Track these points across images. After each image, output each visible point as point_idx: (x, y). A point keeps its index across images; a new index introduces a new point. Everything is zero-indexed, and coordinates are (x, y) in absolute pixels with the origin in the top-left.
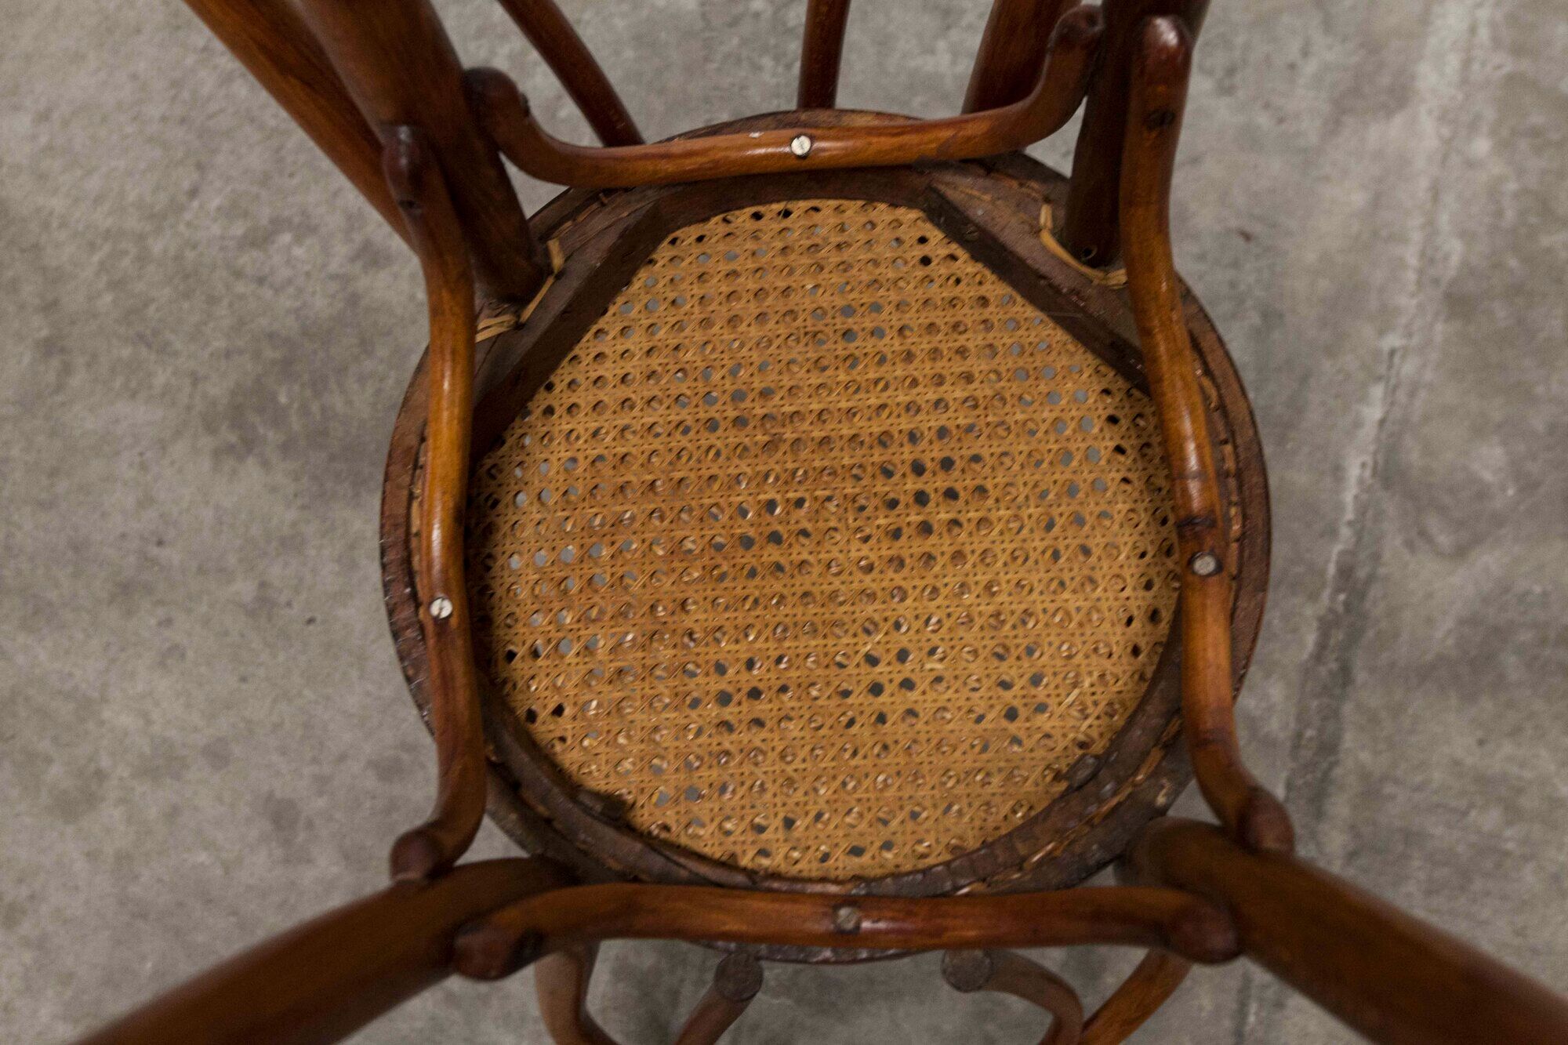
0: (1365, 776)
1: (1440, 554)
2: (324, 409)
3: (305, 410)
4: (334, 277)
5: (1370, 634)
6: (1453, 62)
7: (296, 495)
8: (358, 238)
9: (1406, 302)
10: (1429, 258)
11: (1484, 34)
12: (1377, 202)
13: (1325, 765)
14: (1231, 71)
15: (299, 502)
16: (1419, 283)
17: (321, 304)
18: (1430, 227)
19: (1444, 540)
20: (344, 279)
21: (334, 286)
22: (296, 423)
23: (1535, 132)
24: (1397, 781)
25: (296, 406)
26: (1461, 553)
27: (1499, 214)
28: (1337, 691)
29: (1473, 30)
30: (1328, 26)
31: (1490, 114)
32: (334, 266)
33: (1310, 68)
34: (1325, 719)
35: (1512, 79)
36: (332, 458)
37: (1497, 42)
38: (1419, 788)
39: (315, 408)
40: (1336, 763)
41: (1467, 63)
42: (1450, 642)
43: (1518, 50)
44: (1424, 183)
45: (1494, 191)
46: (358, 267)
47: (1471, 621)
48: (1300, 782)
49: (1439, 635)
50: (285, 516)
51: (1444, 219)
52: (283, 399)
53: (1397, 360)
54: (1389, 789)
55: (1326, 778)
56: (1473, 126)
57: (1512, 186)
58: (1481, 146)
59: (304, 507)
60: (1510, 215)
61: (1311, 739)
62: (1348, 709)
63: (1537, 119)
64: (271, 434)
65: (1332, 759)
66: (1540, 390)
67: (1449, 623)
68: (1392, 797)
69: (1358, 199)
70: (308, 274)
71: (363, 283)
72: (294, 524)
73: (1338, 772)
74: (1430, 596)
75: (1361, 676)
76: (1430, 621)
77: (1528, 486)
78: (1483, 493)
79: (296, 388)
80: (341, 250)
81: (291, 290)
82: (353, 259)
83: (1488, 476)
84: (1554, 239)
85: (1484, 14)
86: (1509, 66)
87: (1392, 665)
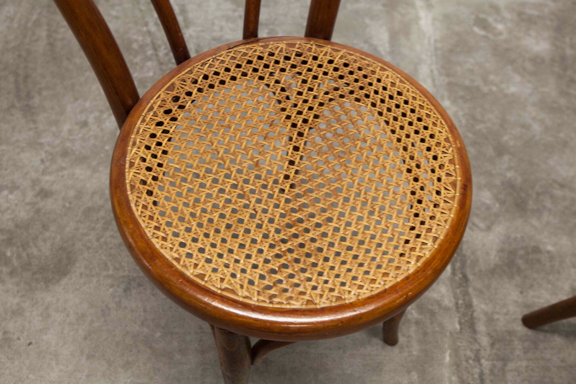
0: (486, 314)
1: (481, 230)
2: (28, 255)
3: (19, 257)
4: (29, 204)
5: (469, 262)
7: (18, 292)
8: (38, 188)
11: (436, 72)
13: (470, 313)
15: (20, 294)
17: (23, 215)
19: (482, 225)
20: (32, 204)
21: (28, 208)
22: (15, 262)
23: (462, 97)
24: (498, 313)
25: (15, 255)
26: (489, 228)
28: (465, 284)
29: (432, 71)
31: (446, 94)
32: (28, 200)
34: (464, 295)
35: (450, 84)
36: (34, 273)
37: (440, 74)
38: (506, 314)
39: (24, 255)
40: (473, 311)
41: (434, 81)
42: (497, 259)
43: (448, 75)
45: (456, 114)
46: (39, 198)
47: (502, 250)
48: (463, 321)
49: (492, 257)
50: (14, 301)
52: (9, 254)
54: (496, 316)
55: (472, 317)
56: (442, 98)
57: (461, 113)
59: (22, 296)
61: (461, 304)
62: (470, 290)
63: (461, 93)
64: (4, 269)
65: (472, 310)
66: (494, 172)
67: (493, 253)
68: (498, 319)
70: (16, 205)
71: (41, 204)
72: (18, 304)
73: (475, 314)
74: (484, 245)
75: (471, 277)
76: (487, 253)
77: (502, 203)
78: (488, 208)
79: (15, 249)
80: (30, 195)
81: (9, 211)
82: (36, 196)
83: (488, 202)
84: (479, 127)
85: (434, 67)
86: (447, 80)
87: (480, 271)
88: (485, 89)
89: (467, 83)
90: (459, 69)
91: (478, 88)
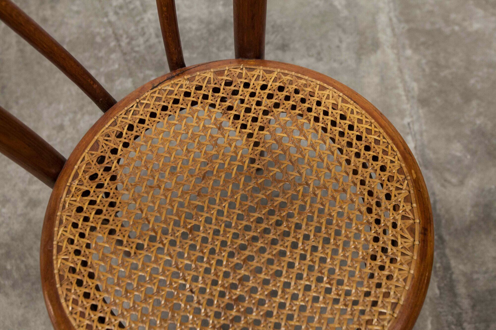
0: (465, 274)
1: (454, 186)
2: (26, 266)
3: (18, 269)
4: (21, 215)
5: (443, 221)
6: (389, 31)
7: (21, 303)
8: (26, 198)
9: (406, 106)
10: (407, 91)
11: (395, 20)
12: (383, 79)
13: (448, 276)
14: (319, 54)
15: (23, 306)
16: (408, 99)
17: (17, 227)
18: (404, 81)
19: (454, 180)
20: (24, 215)
21: (21, 219)
22: (16, 275)
23: (423, 43)
24: (477, 272)
25: (14, 268)
26: (462, 183)
27: (424, 70)
28: (441, 246)
29: (391, 20)
30: (344, 31)
31: (407, 42)
32: (19, 212)
33: (344, 45)
34: (441, 258)
35: (409, 30)
36: (33, 284)
37: (400, 21)
38: (486, 272)
39: (22, 266)
40: (452, 273)
41: (393, 30)
42: (472, 215)
43: (407, 21)
44: (395, 69)
45: (418, 63)
46: (29, 208)
47: (476, 205)
48: (442, 285)
49: (467, 213)
50: (18, 313)
51: (407, 77)
52: (9, 267)
53: (411, 125)
54: (475, 276)
55: (451, 280)
56: (404, 47)
57: (424, 61)
58: (409, 52)
59: (26, 307)
60: (427, 70)
61: (439, 267)
62: (447, 251)
63: (422, 39)
64: (6, 283)
65: (450, 272)
66: (462, 121)
67: (469, 209)
68: (478, 279)
69: (376, 80)
70: (10, 218)
71: (32, 214)
72: (23, 315)
73: (454, 276)
74: (458, 201)
75: (447, 238)
76: (462, 210)
77: (474, 153)
78: (459, 161)
79: (13, 261)
80: (21, 205)
81: (4, 225)
82: (26, 207)
83: (458, 154)
84: (445, 73)
85: (392, 14)
86: (407, 27)
87: (456, 230)
88: (447, 30)
89: (428, 26)
90: (418, 12)
91: (439, 31)
